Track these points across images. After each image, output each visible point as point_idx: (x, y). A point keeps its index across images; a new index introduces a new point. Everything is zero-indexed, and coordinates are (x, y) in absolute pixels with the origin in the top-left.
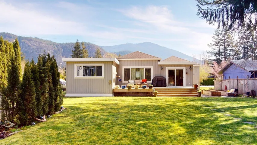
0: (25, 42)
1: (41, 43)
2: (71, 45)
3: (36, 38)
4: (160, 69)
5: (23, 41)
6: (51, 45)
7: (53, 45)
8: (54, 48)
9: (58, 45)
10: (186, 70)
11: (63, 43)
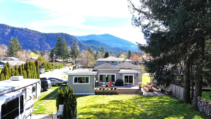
0: (17, 32)
1: (30, 32)
2: (52, 35)
3: (26, 29)
4: (120, 75)
5: (16, 30)
6: (38, 34)
7: (39, 34)
8: (40, 37)
9: (42, 34)
10: (135, 76)
11: (46, 33)
